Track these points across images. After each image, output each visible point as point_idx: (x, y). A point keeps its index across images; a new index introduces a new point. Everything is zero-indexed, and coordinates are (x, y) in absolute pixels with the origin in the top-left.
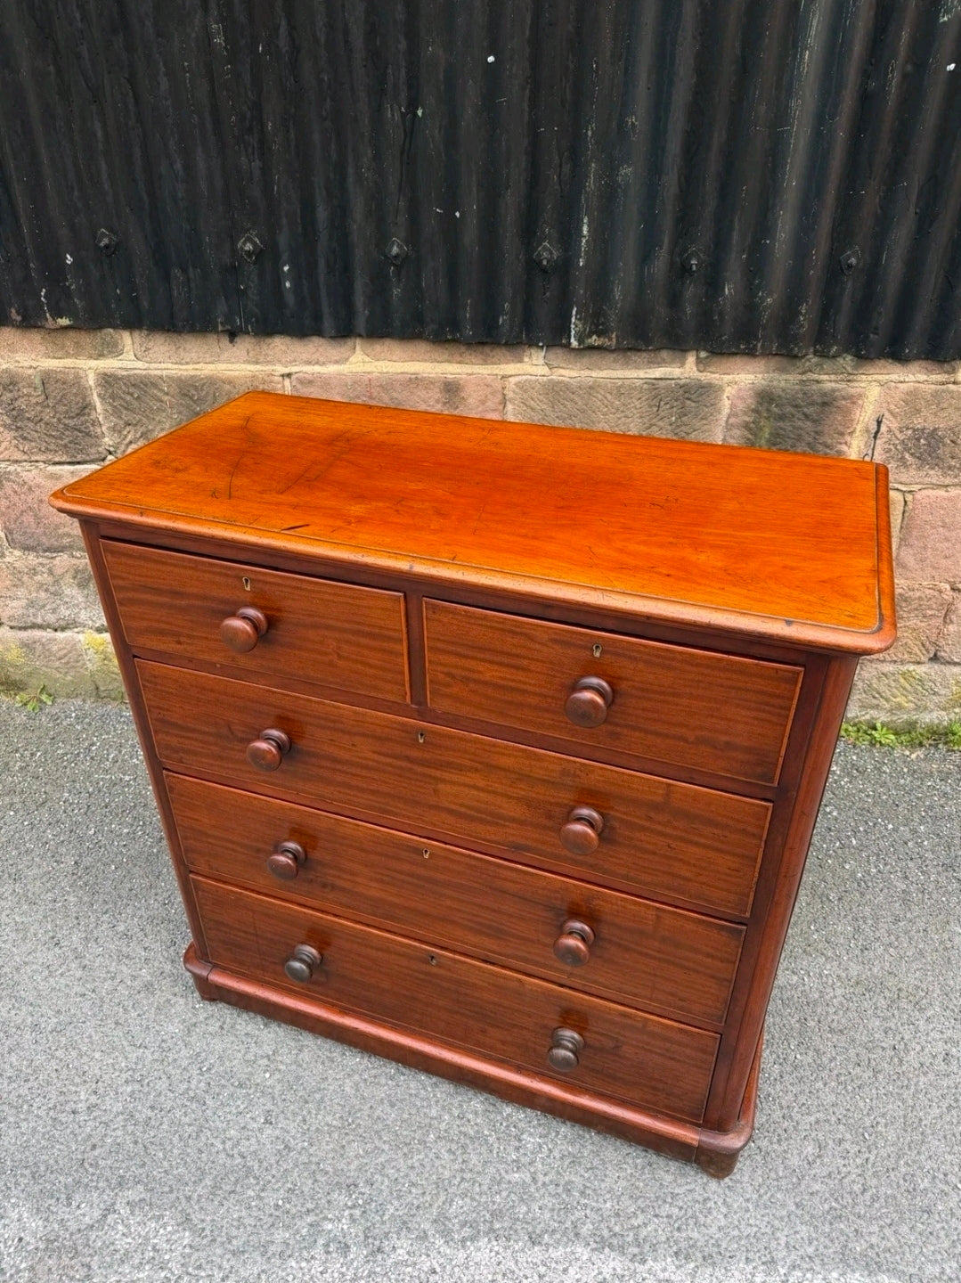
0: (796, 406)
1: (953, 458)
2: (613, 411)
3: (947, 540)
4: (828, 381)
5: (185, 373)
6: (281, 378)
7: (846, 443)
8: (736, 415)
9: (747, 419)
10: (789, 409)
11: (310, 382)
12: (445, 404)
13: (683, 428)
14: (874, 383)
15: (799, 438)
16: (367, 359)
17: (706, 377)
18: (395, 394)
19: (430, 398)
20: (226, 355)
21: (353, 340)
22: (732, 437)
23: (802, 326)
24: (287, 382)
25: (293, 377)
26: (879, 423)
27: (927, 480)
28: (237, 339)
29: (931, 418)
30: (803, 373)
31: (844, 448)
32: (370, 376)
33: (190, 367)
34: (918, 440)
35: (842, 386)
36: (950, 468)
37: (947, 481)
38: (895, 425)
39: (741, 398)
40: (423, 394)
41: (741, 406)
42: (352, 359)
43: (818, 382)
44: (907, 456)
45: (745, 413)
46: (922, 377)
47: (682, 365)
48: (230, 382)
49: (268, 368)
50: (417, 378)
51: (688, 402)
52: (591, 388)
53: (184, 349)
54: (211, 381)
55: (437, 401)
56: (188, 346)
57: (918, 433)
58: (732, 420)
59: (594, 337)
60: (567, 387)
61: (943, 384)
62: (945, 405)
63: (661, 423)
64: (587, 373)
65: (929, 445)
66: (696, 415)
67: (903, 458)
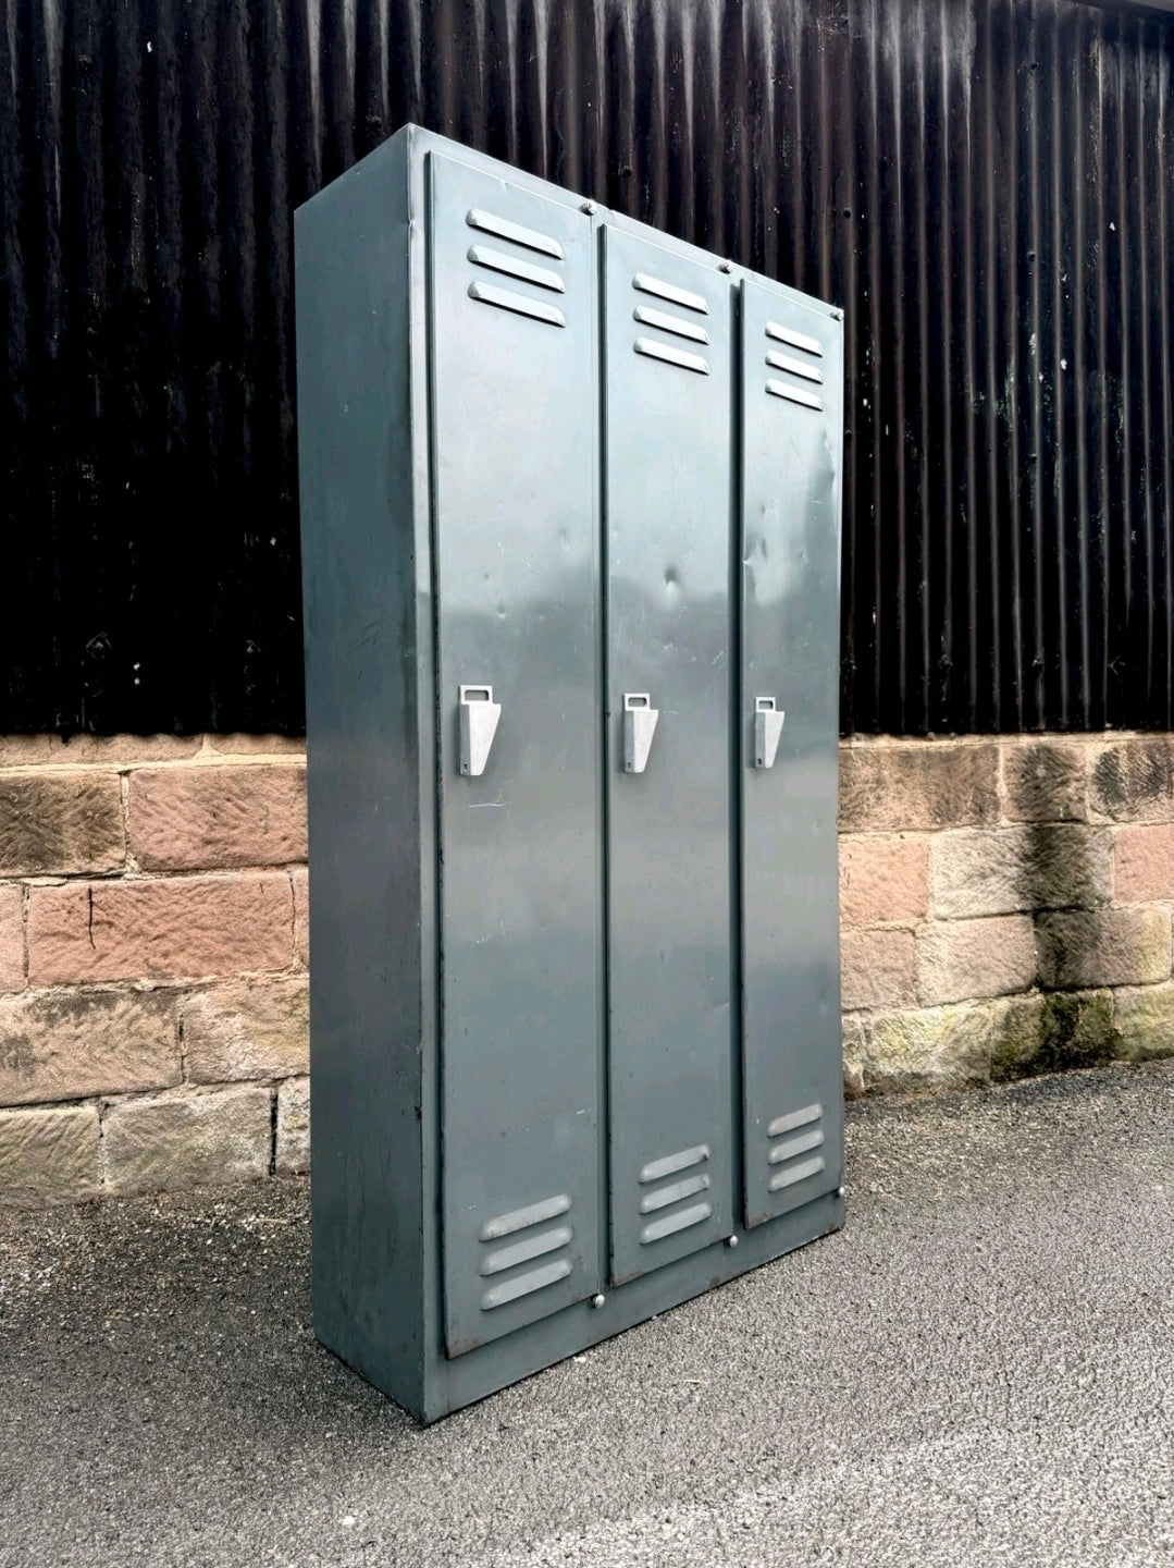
5: (6, 775)
6: (118, 776)
11: (153, 776)
12: (299, 791)
16: (216, 753)
18: (246, 785)
19: (283, 786)
20: (58, 755)
21: (201, 735)
24: (125, 780)
25: (132, 774)
28: (73, 740)
32: (218, 769)
33: (14, 768)
40: (277, 783)
42: (198, 754)
48: (58, 782)
49: (106, 766)
50: (269, 768)
53: (8, 751)
54: (38, 783)
55: (291, 789)
56: (13, 747)
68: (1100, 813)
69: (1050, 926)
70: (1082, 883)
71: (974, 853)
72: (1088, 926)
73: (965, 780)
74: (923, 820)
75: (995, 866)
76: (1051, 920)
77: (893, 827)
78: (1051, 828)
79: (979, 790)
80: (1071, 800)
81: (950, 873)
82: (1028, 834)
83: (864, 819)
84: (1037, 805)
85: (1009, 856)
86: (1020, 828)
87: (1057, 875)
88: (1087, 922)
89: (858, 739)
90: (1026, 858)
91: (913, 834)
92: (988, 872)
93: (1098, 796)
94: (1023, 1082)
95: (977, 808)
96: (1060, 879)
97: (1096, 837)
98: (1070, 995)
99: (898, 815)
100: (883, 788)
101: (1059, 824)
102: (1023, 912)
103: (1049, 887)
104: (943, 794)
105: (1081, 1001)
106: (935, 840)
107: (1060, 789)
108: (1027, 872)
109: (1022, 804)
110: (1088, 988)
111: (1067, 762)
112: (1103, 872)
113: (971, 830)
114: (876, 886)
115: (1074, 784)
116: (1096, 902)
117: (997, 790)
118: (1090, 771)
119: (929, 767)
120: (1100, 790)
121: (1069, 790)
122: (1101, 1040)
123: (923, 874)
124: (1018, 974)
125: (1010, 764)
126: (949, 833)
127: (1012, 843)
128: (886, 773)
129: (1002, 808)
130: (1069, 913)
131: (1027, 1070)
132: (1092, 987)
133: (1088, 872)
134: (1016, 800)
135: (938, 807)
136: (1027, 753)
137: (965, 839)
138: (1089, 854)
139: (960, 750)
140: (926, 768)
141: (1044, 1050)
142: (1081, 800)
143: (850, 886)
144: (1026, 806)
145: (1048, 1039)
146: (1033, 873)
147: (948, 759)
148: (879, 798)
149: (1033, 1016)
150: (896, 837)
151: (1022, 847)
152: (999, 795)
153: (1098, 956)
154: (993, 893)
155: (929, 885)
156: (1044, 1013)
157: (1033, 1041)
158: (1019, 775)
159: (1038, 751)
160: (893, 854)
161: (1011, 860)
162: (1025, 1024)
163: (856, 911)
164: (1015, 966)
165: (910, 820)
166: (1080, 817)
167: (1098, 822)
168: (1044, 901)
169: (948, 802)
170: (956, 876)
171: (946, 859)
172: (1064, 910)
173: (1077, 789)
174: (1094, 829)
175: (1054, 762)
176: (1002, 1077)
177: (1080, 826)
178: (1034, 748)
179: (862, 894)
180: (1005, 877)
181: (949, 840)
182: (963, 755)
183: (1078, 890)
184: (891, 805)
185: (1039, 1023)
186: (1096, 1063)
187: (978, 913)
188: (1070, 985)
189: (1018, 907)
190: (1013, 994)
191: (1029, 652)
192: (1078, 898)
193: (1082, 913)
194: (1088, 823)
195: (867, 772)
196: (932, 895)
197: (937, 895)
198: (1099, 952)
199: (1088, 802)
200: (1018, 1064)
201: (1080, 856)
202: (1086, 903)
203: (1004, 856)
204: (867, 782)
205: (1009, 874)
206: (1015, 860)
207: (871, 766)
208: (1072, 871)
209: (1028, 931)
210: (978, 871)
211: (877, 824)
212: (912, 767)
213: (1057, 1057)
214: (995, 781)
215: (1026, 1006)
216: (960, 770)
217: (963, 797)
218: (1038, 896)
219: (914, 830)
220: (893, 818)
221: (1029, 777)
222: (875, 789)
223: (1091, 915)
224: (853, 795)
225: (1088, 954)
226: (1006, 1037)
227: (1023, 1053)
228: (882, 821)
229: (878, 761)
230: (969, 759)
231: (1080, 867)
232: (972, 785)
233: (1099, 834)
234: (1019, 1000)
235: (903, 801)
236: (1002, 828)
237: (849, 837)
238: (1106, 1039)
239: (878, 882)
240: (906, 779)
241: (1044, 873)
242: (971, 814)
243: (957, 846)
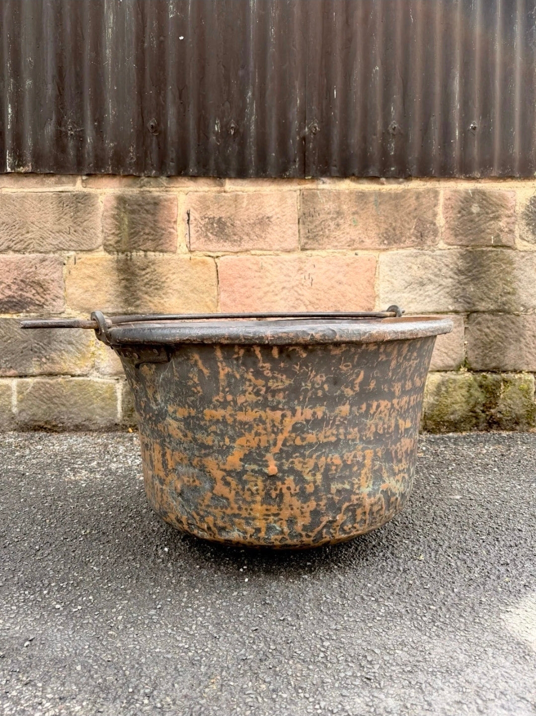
0: (139, 205)
1: (235, 235)
2: (38, 210)
3: (245, 286)
4: (155, 191)
7: (173, 228)
8: (107, 211)
9: (113, 212)
10: (135, 207)
13: (78, 219)
14: (181, 193)
15: (145, 224)
17: (86, 190)
22: (107, 224)
23: (132, 158)
26: (188, 214)
27: (224, 249)
29: (216, 210)
30: (141, 187)
31: (172, 230)
34: (212, 224)
35: (164, 194)
36: (235, 241)
37: (236, 249)
38: (197, 216)
39: (108, 201)
41: (109, 205)
43: (150, 192)
44: (209, 234)
45: (112, 210)
46: (206, 188)
47: (75, 185)
51: (79, 204)
52: (24, 197)
57: (212, 220)
58: (105, 214)
59: (22, 168)
60: (10, 197)
61: (219, 192)
62: (222, 204)
63: (65, 217)
64: (21, 190)
65: (219, 227)
66: (85, 212)
67: (207, 235)
68: (528, 242)
69: (479, 323)
70: (509, 293)
71: (415, 267)
72: (513, 326)
73: (409, 214)
74: (373, 242)
75: (432, 277)
76: (480, 319)
77: (349, 246)
78: (483, 251)
79: (421, 221)
80: (502, 231)
81: (393, 280)
82: (461, 255)
83: (326, 240)
84: (472, 233)
85: (444, 270)
86: (456, 249)
87: (487, 286)
88: (513, 322)
89: (324, 183)
90: (460, 272)
91: (366, 252)
92: (425, 281)
93: (527, 228)
94: (451, 434)
95: (419, 234)
96: (489, 289)
97: (524, 260)
98: (494, 375)
99: (353, 238)
100: (342, 218)
101: (490, 249)
102: (456, 312)
103: (479, 294)
104: (391, 224)
105: (505, 381)
106: (384, 257)
107: (492, 222)
108: (459, 282)
109: (458, 233)
110: (512, 372)
111: (500, 203)
112: (529, 286)
113: (413, 251)
114: (333, 287)
115: (506, 219)
116: (522, 308)
117: (436, 222)
118: (520, 209)
119: (380, 203)
120: (528, 224)
121: (501, 224)
122: (522, 411)
123: (372, 281)
124: (449, 356)
125: (448, 202)
126: (395, 252)
127: (448, 260)
128: (345, 207)
129: (440, 234)
130: (497, 315)
131: (455, 426)
132: (515, 371)
133: (514, 286)
134: (453, 229)
135: (386, 233)
136: (463, 194)
137: (407, 256)
138: (516, 272)
139: (406, 191)
140: (378, 204)
141: (471, 414)
142: (511, 231)
143: (313, 287)
144: (462, 234)
145: (475, 406)
146: (465, 284)
147: (397, 197)
148: (338, 225)
149: (461, 388)
150: (352, 254)
151: (456, 264)
152: (438, 225)
153: (521, 349)
154: (429, 296)
155: (376, 289)
156: (470, 386)
157: (462, 406)
158: (456, 211)
159: (473, 193)
160: (348, 265)
161: (446, 273)
162: (454, 393)
163: (318, 304)
164: (446, 351)
165: (363, 241)
166: (510, 244)
167: (525, 248)
168: (474, 305)
169: (394, 229)
170: (398, 283)
171: (391, 271)
172: (492, 312)
173: (508, 223)
174: (522, 254)
175: (487, 202)
176: (433, 429)
177: (510, 251)
178: (470, 191)
179: (322, 293)
180: (440, 285)
181: (394, 257)
182: (409, 195)
183: (505, 298)
184: (348, 230)
185: (466, 393)
186: (518, 428)
187: (416, 311)
188: (495, 368)
189: (451, 308)
190: (446, 371)
191: (466, 119)
192: (504, 304)
193: (508, 316)
194: (516, 249)
195: (330, 206)
196: (378, 296)
197: (382, 296)
198: (522, 345)
199: (517, 234)
200: (448, 421)
201: (508, 273)
202: (513, 309)
203: (440, 270)
204: (329, 213)
205: (444, 284)
206: (451, 273)
207: (334, 201)
208: (500, 284)
209: (459, 325)
210: (417, 280)
211: (336, 244)
212: (366, 203)
213: (482, 420)
214: (435, 215)
215: (455, 381)
216: (406, 206)
217: (407, 226)
218: (469, 301)
219: (366, 249)
220: (349, 240)
221: (464, 212)
222: (335, 219)
223: (518, 318)
224: (317, 223)
225: (512, 347)
226: (437, 401)
227: (452, 414)
228: (340, 242)
229: (339, 199)
230: (414, 198)
231: (507, 281)
232: (415, 217)
233: (528, 257)
234: (451, 375)
235: (359, 227)
236: (440, 249)
237: (314, 253)
238: (527, 411)
239: (336, 285)
240: (361, 212)
241: (475, 284)
242: (413, 238)
243: (400, 261)
